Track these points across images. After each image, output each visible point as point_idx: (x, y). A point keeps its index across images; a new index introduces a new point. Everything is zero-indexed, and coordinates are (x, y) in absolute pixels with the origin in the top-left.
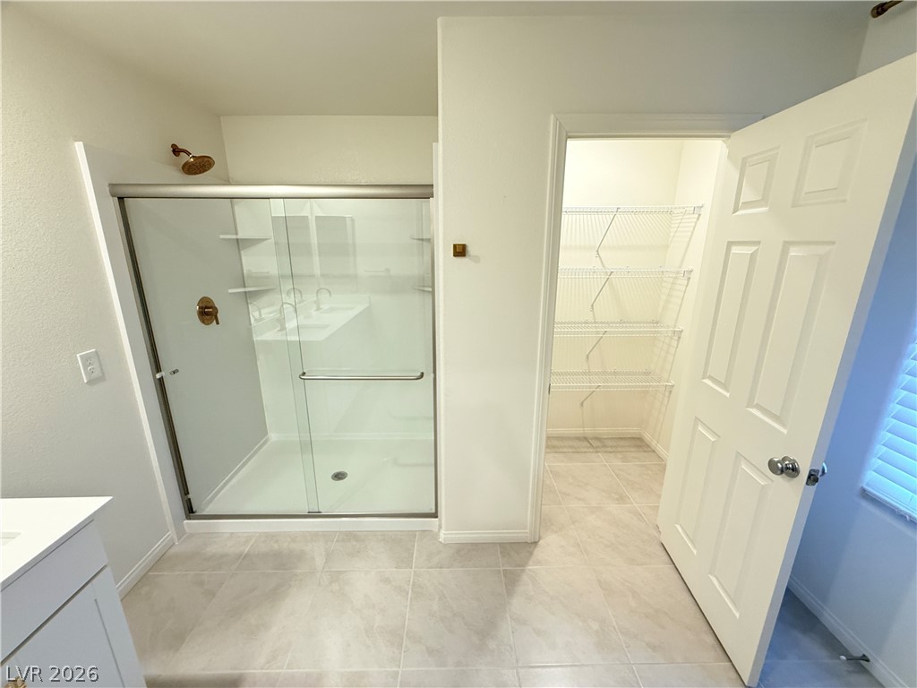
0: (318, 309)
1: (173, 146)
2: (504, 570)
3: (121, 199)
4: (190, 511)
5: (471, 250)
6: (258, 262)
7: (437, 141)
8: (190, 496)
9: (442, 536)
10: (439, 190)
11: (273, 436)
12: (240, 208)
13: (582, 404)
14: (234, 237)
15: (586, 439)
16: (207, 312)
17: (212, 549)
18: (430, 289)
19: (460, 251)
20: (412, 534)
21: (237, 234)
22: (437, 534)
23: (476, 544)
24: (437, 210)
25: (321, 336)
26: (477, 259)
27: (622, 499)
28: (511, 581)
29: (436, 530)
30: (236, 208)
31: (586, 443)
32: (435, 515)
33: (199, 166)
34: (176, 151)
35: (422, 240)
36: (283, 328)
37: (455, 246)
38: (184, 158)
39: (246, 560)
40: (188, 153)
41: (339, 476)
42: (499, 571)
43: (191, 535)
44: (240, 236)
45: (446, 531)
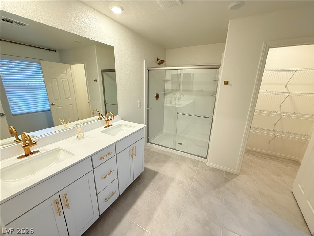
0: (180, 100)
1: (157, 58)
2: (225, 177)
3: (148, 71)
4: (148, 141)
5: (230, 82)
6: (168, 86)
7: (224, 53)
8: (149, 137)
9: (208, 164)
10: (222, 66)
11: (165, 131)
12: (167, 72)
13: (270, 142)
14: (164, 79)
15: (269, 155)
16: (157, 97)
17: (152, 150)
18: (215, 95)
19: (226, 83)
20: (199, 161)
21: (165, 78)
22: (206, 163)
23: (217, 169)
24: (221, 72)
25: (181, 106)
26: (231, 85)
27: (278, 175)
28: (227, 180)
29: (206, 162)
30: (166, 72)
31: (269, 157)
32: (206, 158)
33: (161, 62)
34: (158, 59)
35: (215, 80)
36: (171, 104)
37: (225, 81)
38: (159, 61)
39: (159, 154)
40: (160, 59)
41: (180, 144)
42: (224, 177)
43: (148, 146)
44: (166, 79)
45: (209, 163)
